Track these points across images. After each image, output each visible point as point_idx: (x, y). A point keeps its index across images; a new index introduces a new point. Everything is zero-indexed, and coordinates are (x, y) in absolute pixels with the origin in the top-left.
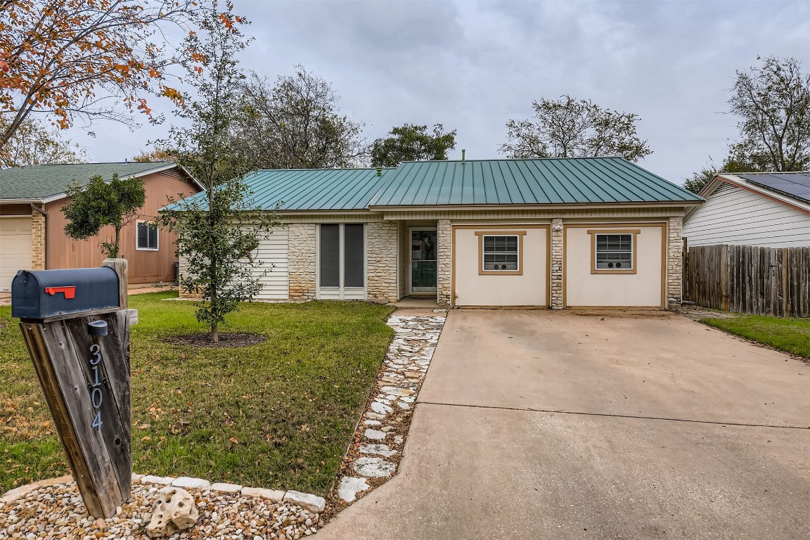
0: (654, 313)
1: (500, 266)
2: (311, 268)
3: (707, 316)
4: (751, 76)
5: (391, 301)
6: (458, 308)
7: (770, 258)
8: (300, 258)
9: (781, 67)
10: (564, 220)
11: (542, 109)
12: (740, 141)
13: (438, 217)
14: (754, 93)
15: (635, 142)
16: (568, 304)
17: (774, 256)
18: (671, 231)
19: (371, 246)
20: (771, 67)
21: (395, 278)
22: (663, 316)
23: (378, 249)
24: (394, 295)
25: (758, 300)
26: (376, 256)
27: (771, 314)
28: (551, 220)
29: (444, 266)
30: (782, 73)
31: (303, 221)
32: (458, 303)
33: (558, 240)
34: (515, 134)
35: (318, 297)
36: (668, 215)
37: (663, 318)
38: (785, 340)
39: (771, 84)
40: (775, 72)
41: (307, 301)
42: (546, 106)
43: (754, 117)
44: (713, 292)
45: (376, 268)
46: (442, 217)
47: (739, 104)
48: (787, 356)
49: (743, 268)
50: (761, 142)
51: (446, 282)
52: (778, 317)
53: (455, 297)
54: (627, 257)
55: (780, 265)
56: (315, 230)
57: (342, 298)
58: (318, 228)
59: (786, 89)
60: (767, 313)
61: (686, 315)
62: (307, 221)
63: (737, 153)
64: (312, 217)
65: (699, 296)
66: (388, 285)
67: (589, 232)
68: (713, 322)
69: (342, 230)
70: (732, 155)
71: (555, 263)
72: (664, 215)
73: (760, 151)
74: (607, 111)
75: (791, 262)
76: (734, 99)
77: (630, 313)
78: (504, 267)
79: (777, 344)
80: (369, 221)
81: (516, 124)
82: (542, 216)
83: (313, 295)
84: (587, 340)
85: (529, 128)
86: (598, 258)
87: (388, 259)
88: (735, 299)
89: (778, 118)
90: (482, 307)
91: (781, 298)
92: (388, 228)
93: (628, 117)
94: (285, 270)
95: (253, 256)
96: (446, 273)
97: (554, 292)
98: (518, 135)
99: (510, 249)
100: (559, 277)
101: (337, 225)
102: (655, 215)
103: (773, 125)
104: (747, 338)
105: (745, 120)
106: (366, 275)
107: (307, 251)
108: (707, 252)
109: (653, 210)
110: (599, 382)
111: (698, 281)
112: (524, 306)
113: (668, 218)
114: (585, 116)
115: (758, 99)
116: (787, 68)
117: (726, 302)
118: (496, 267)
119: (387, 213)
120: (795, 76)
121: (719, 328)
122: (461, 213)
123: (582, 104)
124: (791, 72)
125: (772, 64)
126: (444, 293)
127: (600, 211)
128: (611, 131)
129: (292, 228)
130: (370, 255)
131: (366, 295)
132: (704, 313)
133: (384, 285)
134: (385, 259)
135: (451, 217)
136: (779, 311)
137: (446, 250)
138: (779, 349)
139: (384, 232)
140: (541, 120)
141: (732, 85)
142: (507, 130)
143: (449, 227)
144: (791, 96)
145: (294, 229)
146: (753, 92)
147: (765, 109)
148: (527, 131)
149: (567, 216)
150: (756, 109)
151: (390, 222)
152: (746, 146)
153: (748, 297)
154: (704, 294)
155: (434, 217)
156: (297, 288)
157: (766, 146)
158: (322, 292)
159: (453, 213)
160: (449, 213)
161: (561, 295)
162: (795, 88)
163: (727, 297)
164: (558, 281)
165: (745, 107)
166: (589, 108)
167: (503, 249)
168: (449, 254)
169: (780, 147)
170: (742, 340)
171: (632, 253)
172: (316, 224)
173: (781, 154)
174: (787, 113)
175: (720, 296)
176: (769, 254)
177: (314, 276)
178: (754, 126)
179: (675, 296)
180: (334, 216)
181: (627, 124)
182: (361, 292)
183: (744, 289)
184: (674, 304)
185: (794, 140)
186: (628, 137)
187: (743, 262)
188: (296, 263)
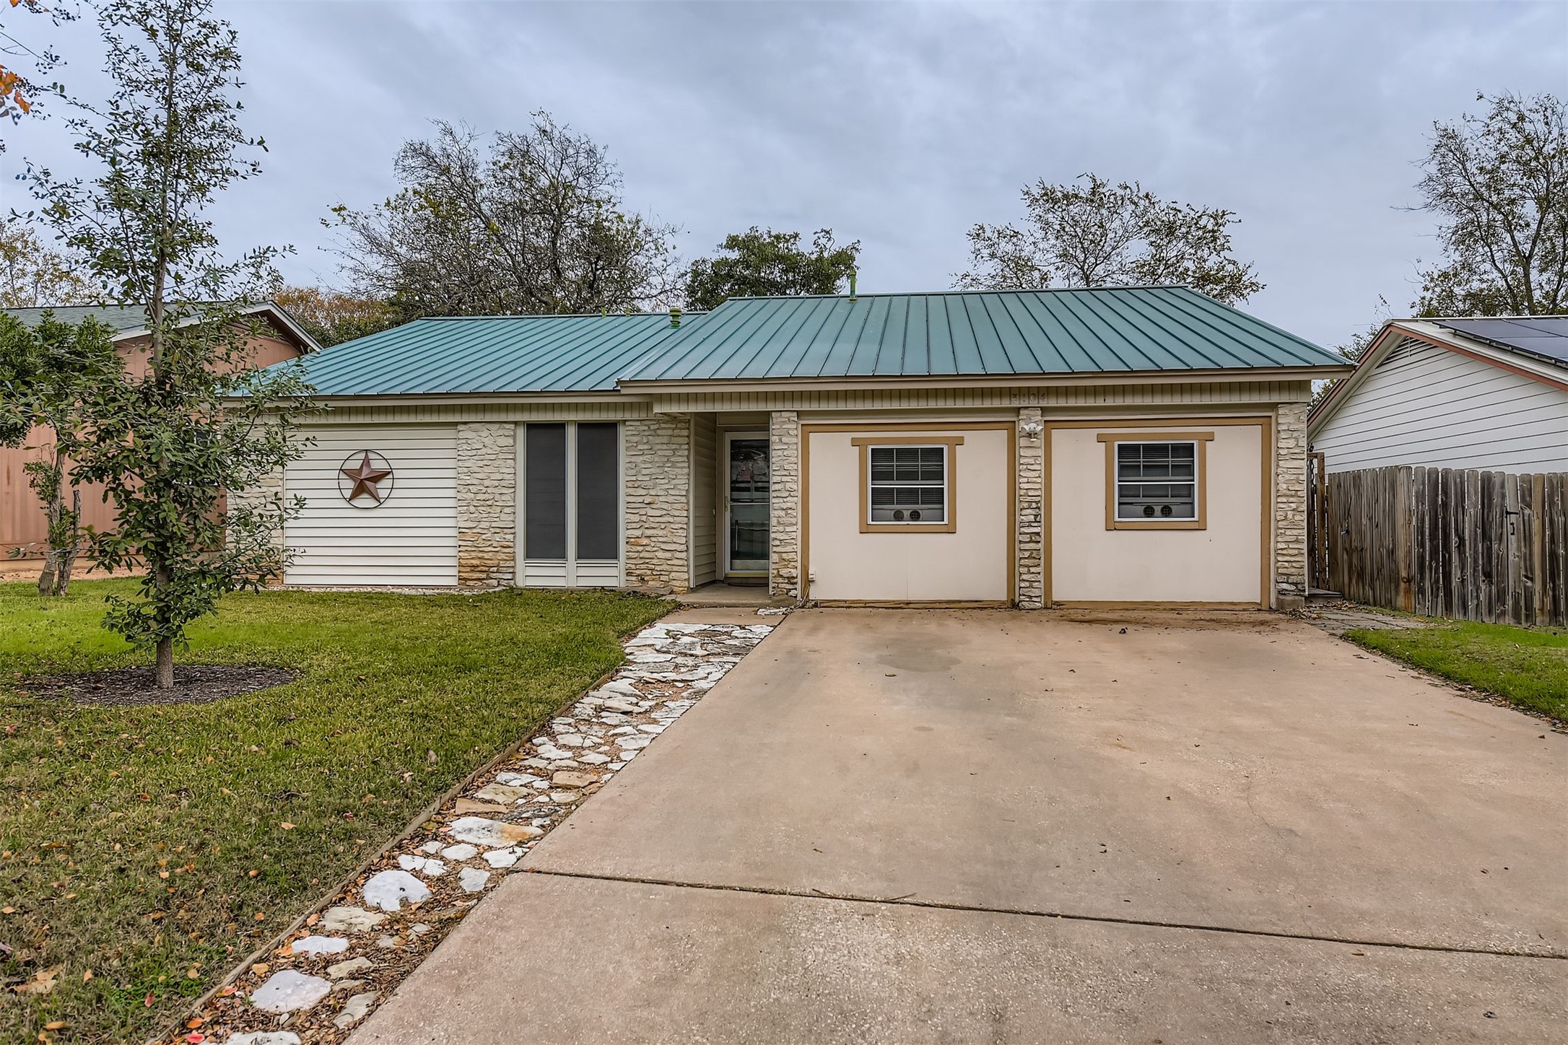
0: (1245, 616)
1: (907, 514)
2: (506, 520)
3: (1363, 624)
4: (1465, 132)
5: (675, 589)
6: (816, 606)
7: (1503, 496)
8: (480, 497)
9: (1527, 113)
10: (1044, 410)
11: (1041, 202)
12: (1444, 264)
13: (770, 407)
14: (1472, 167)
15: (1230, 267)
16: (1055, 599)
17: (1513, 493)
18: (1283, 435)
19: (633, 472)
20: (1505, 114)
21: (683, 541)
22: (1262, 623)
23: (647, 478)
24: (683, 575)
25: (1478, 588)
26: (644, 492)
27: (1509, 620)
28: (1017, 411)
29: (783, 513)
30: (1528, 127)
31: (488, 418)
32: (816, 594)
33: (1030, 455)
34: (985, 252)
35: (521, 582)
36: (1275, 398)
37: (1262, 628)
38: (1537, 684)
39: (1506, 149)
40: (1514, 126)
41: (497, 589)
42: (1049, 197)
43: (1471, 216)
44: (1379, 570)
45: (644, 518)
46: (779, 407)
47: (1441, 190)
48: (1543, 725)
49: (1444, 518)
50: (1488, 266)
51: (789, 549)
52: (1524, 625)
53: (808, 582)
54: (1185, 492)
55: (1527, 511)
56: (514, 437)
57: (572, 583)
58: (521, 433)
59: (1537, 159)
60: (1498, 616)
61: (1315, 621)
62: (495, 417)
63: (1438, 290)
64: (507, 408)
65: (1350, 579)
66: (668, 555)
67: (1100, 439)
68: (1373, 639)
69: (571, 434)
70: (1428, 295)
71: (1026, 505)
72: (1265, 399)
73: (1484, 286)
74: (1172, 205)
75: (1552, 504)
76: (1430, 179)
77: (1191, 615)
78: (915, 516)
79: (1519, 693)
80: (627, 416)
81: (988, 233)
82: (996, 403)
83: (510, 576)
84: (1069, 682)
85: (1015, 240)
86: (1121, 496)
87: (671, 499)
88: (1427, 584)
89: (1520, 218)
90: (866, 604)
91: (1529, 584)
92: (670, 432)
93: (1215, 217)
94: (451, 522)
95: (383, 494)
96: (788, 529)
97: (1024, 570)
98: (993, 256)
99: (928, 476)
100: (1034, 538)
101: (561, 426)
102: (1246, 399)
103: (1510, 231)
104: (1447, 677)
105: (1453, 221)
106: (623, 535)
107: (496, 483)
108: (1367, 482)
109: (1241, 388)
110: (1052, 800)
111: (1347, 546)
112: (960, 602)
113: (1274, 406)
114: (1127, 215)
115: (1480, 179)
116: (1539, 116)
117: (1408, 591)
118: (898, 516)
119: (661, 398)
120: (1555, 133)
121: (1385, 651)
122: (819, 396)
123: (1120, 192)
124: (1547, 123)
125: (1508, 109)
126: (784, 572)
127: (1124, 390)
128: (1180, 245)
129: (466, 433)
130: (631, 491)
131: (623, 577)
132: (1358, 615)
133: (660, 554)
134: (661, 499)
135: (797, 407)
136: (1524, 612)
137: (788, 479)
138: (1525, 705)
139: (658, 440)
140: (1039, 225)
141: (1426, 153)
142: (970, 245)
143: (795, 429)
144: (1548, 173)
145: (469, 435)
146: (1468, 165)
147: (1494, 198)
148: (1010, 248)
149: (1052, 403)
150: (1476, 199)
151: (672, 418)
152: (1455, 275)
153: (1455, 581)
154: (1361, 575)
155: (761, 407)
156: (474, 562)
157: (1496, 274)
158: (530, 571)
159: (802, 396)
160: (793, 396)
161: (1041, 578)
162: (1554, 156)
163: (1409, 581)
164: (1033, 546)
165: (1453, 195)
166: (1136, 200)
167: (912, 476)
168: (795, 487)
169: (1527, 275)
170: (1437, 682)
171: (1196, 483)
172: (516, 423)
173: (1529, 290)
174: (1541, 207)
175: (1394, 579)
176: (1503, 486)
177: (511, 537)
178: (1471, 234)
179: (1292, 579)
180: (553, 407)
181: (1213, 231)
182: (613, 572)
183: (1447, 564)
184: (1289, 598)
185: (1553, 260)
186: (1214, 258)
187: (1445, 505)
188: (472, 509)
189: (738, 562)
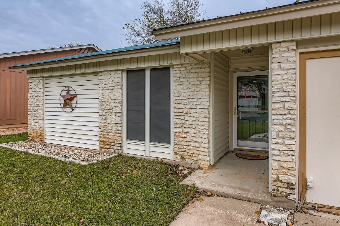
2: (118, 120)
8: (107, 108)
13: (271, 39)
19: (177, 95)
21: (206, 137)
23: (185, 98)
24: (206, 158)
26: (183, 106)
29: (282, 128)
31: (110, 68)
32: (313, 198)
35: (125, 151)
45: (183, 122)
51: (288, 158)
53: (304, 187)
56: (122, 77)
57: (147, 154)
58: (125, 75)
66: (197, 145)
69: (147, 74)
80: (174, 62)
83: (119, 148)
87: (199, 111)
92: (198, 70)
94: (97, 120)
95: (74, 106)
96: (287, 142)
101: (142, 70)
106: (172, 130)
107: (113, 101)
126: (282, 178)
129: (102, 77)
130: (177, 106)
131: (173, 155)
133: (192, 144)
134: (193, 110)
135: (297, 36)
137: (287, 99)
139: (192, 75)
143: (293, 57)
145: (103, 77)
155: (262, 40)
156: (105, 140)
158: (129, 146)
168: (293, 106)
172: (122, 70)
177: (120, 128)
182: (168, 151)
188: (104, 113)
189: (241, 142)
